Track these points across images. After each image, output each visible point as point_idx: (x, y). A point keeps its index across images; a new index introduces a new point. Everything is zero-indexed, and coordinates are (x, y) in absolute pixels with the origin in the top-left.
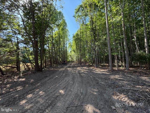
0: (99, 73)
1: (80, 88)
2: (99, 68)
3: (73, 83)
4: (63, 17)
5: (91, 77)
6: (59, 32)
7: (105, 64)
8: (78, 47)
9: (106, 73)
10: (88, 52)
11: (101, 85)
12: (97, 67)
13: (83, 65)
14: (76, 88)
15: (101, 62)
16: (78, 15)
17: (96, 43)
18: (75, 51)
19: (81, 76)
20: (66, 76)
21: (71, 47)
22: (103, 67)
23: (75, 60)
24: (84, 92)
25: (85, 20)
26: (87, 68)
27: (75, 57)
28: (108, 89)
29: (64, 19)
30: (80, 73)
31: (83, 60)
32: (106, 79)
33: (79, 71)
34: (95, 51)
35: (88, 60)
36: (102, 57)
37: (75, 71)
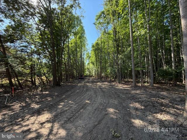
0: (121, 88)
1: (103, 100)
2: (122, 83)
3: (96, 96)
4: (81, 23)
5: (113, 92)
6: (76, 41)
7: (130, 80)
8: (97, 59)
9: (129, 89)
10: (110, 66)
11: (121, 97)
12: (119, 83)
13: (103, 80)
14: (99, 100)
15: (124, 78)
16: (100, 22)
17: (120, 56)
18: (93, 64)
19: (103, 91)
20: (87, 90)
21: (89, 59)
22: (126, 83)
23: (94, 74)
24: (107, 102)
25: (107, 28)
26: (109, 84)
27: (94, 71)
28: (127, 100)
29: (82, 26)
30: (101, 88)
31: (103, 74)
32: (126, 93)
33: (100, 86)
34: (117, 65)
35: (110, 75)
36: (126, 71)
37: (96, 87)
